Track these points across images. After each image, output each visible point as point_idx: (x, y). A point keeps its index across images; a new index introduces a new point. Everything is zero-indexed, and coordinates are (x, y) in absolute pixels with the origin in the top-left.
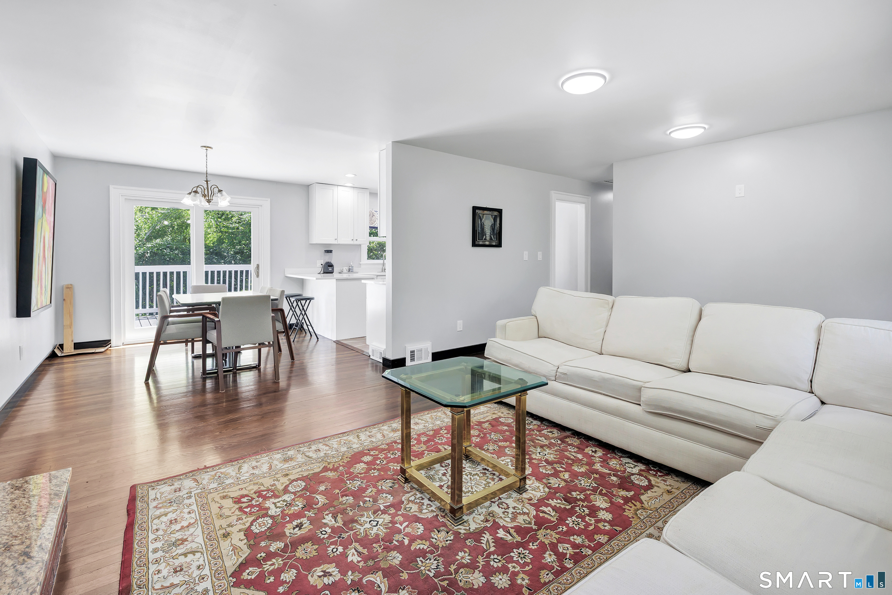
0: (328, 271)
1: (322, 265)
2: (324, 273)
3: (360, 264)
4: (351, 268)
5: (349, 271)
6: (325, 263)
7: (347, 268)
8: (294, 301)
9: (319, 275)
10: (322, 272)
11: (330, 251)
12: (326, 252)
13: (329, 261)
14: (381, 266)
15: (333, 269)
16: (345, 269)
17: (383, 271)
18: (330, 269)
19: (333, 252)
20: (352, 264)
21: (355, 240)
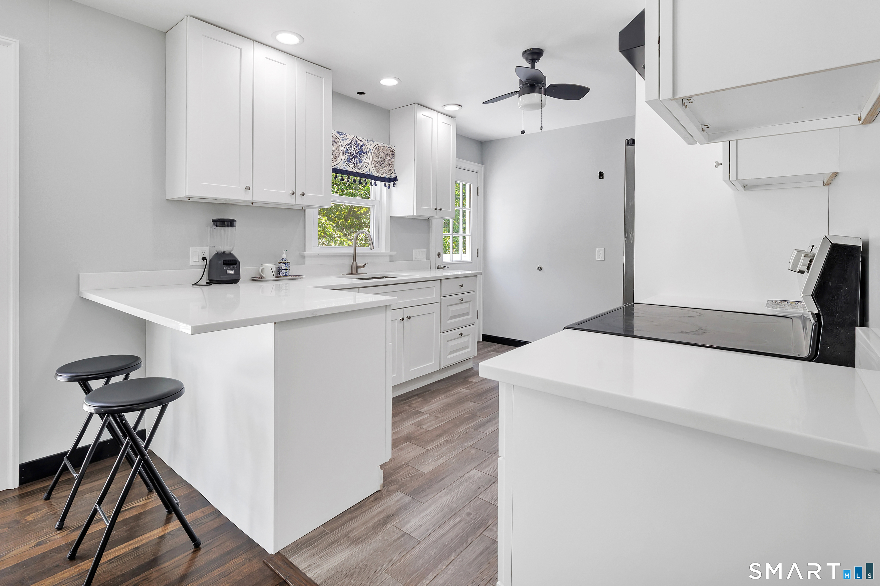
0: (223, 278)
1: (204, 259)
2: (211, 282)
3: (304, 257)
4: (283, 266)
5: (279, 273)
6: (213, 255)
7: (274, 267)
8: (91, 415)
9: (197, 289)
10: (204, 280)
11: (231, 223)
12: (218, 223)
13: (226, 248)
14: (348, 262)
15: (237, 272)
16: (269, 271)
17: (355, 272)
18: (228, 272)
19: (237, 224)
20: (284, 256)
21: (298, 193)
